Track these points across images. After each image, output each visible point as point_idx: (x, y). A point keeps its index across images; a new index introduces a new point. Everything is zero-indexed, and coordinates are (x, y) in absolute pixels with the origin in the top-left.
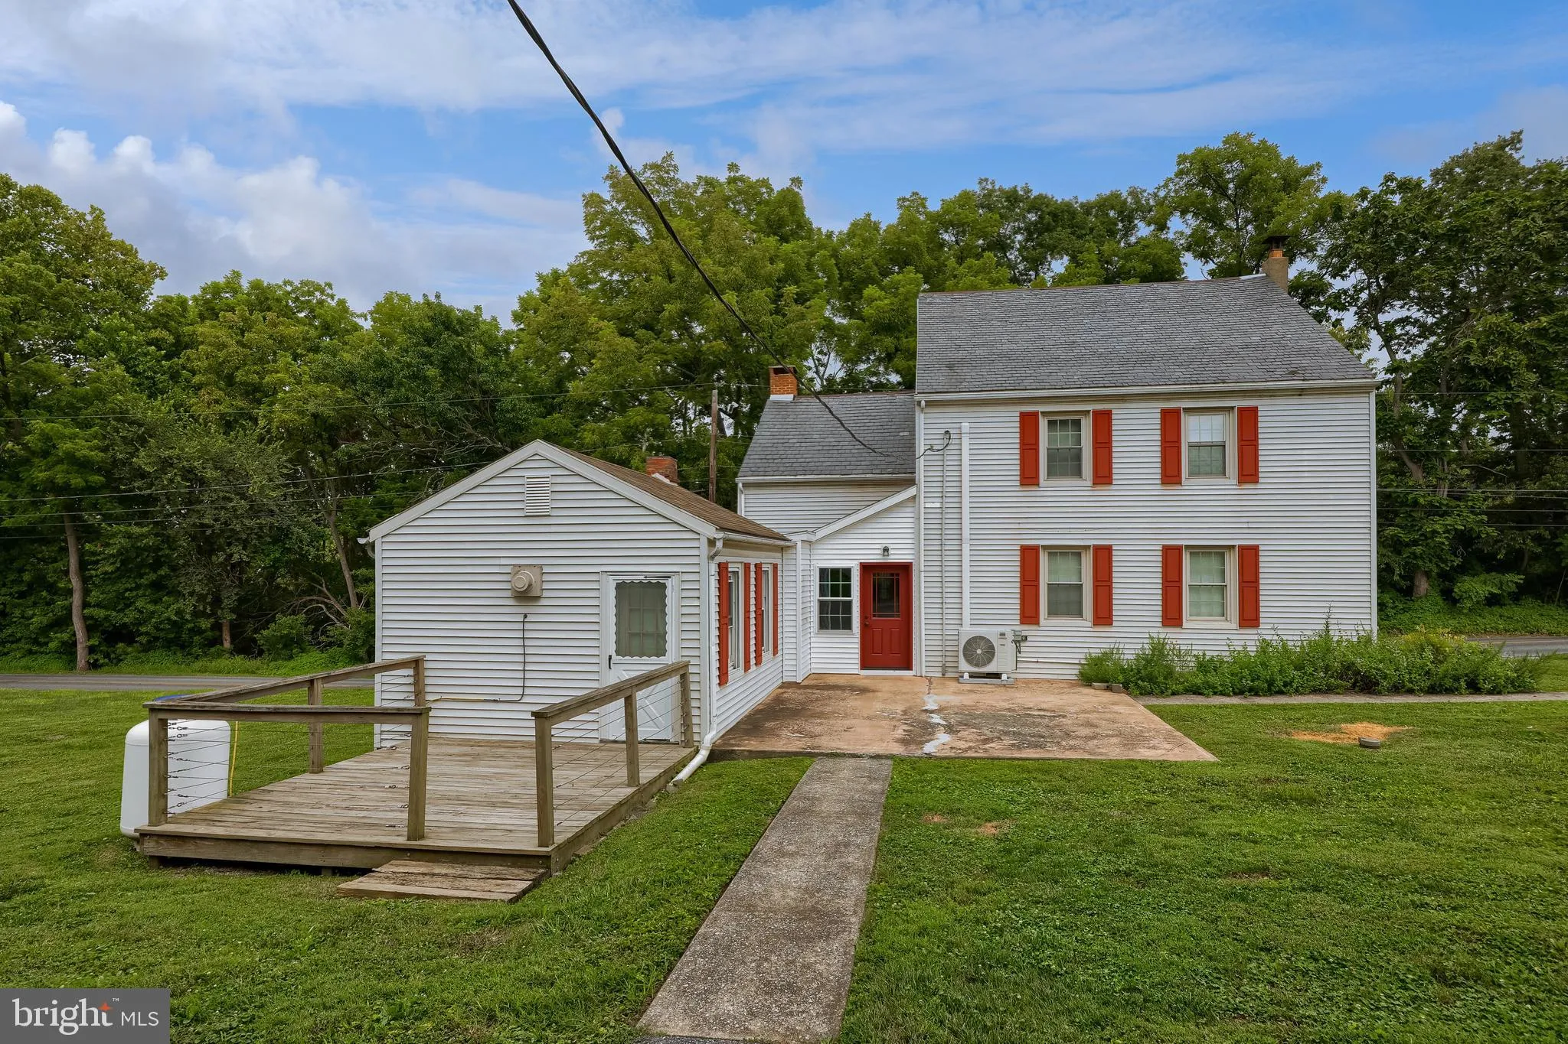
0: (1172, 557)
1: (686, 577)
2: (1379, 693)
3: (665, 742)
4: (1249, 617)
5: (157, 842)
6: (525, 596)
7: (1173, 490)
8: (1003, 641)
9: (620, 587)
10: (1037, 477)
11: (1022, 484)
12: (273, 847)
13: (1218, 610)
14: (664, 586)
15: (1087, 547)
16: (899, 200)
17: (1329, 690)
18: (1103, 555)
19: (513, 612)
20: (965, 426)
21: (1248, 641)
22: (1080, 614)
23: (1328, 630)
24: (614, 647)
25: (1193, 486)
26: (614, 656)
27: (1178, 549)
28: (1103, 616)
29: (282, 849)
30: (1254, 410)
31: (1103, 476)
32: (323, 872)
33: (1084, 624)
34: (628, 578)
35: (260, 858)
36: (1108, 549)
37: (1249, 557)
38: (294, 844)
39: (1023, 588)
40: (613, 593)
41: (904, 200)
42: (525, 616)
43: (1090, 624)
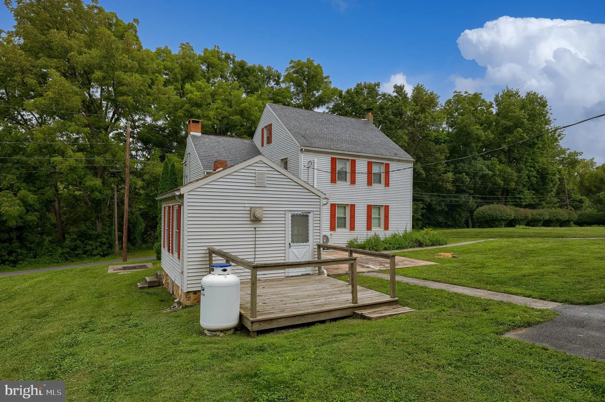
0: (370, 208)
1: (315, 213)
2: (422, 247)
3: (309, 274)
4: (386, 228)
5: (259, 324)
6: (256, 220)
7: (370, 187)
8: (331, 237)
9: (293, 216)
10: (336, 180)
11: (331, 182)
12: (310, 316)
13: (378, 225)
14: (308, 216)
15: (348, 205)
16: (181, 44)
17: (413, 247)
18: (353, 207)
19: (250, 227)
20: (316, 160)
21: (389, 234)
22: (345, 227)
23: (406, 230)
24: (290, 240)
25: (375, 186)
26: (291, 244)
27: (371, 206)
28: (352, 228)
29: (313, 316)
30: (388, 164)
31: (353, 182)
32: (327, 322)
33: (347, 230)
34: (295, 213)
35: (305, 321)
36: (354, 205)
37: (387, 208)
38: (318, 313)
39: (331, 218)
40: (290, 219)
41: (183, 45)
42: (255, 228)
43: (349, 230)
